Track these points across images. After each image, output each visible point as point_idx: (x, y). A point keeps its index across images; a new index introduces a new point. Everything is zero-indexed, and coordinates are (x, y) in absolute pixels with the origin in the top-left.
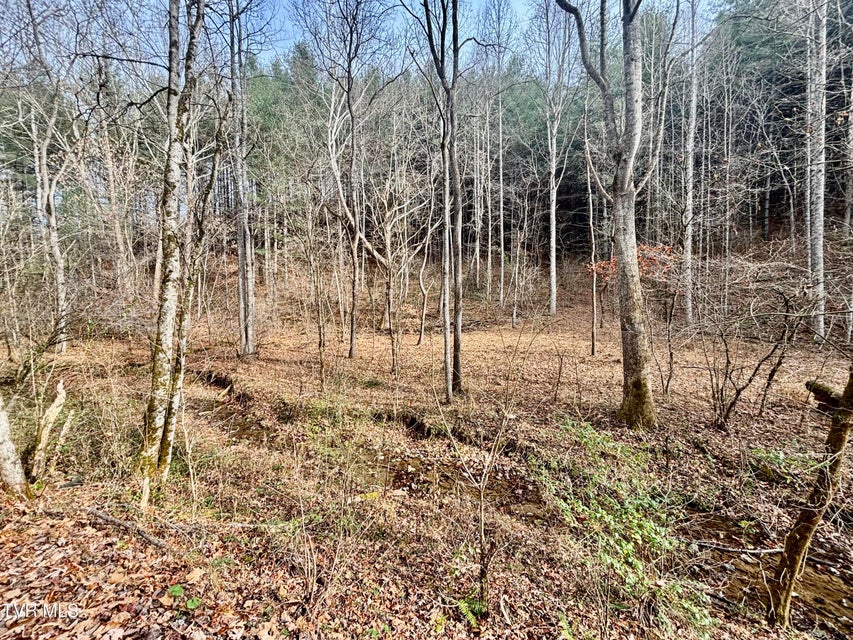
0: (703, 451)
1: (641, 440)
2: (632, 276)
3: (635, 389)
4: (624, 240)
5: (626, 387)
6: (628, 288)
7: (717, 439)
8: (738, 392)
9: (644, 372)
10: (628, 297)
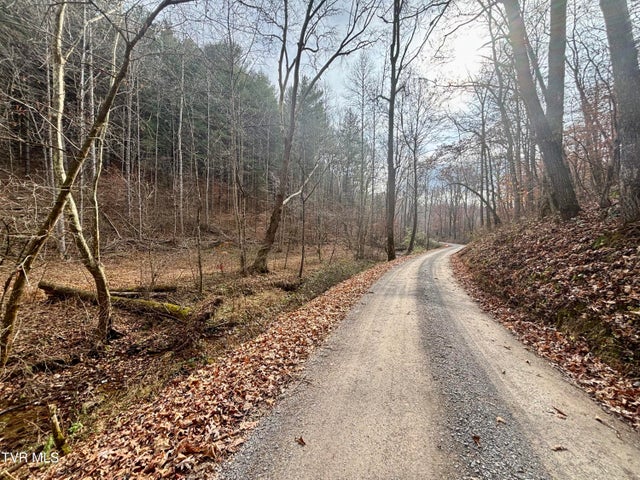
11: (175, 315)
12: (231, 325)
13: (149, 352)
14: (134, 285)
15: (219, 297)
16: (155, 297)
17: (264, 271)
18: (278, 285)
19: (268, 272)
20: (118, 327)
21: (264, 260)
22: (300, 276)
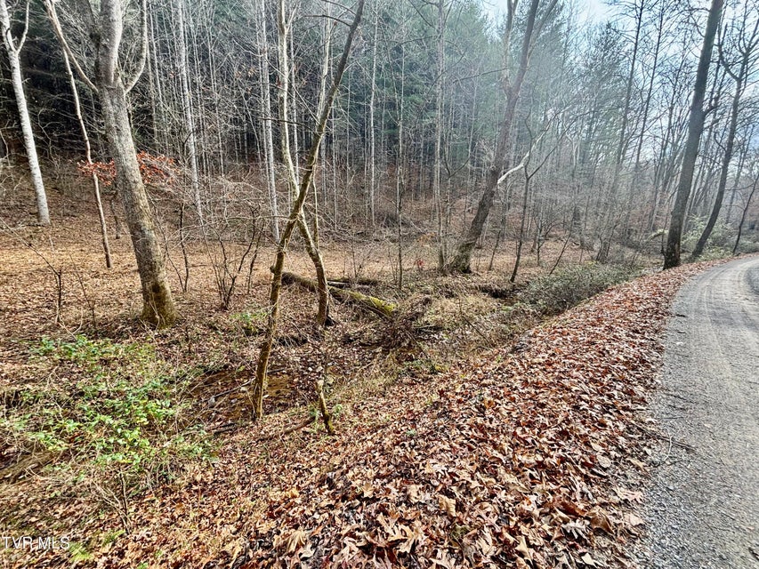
0: (215, 329)
1: (166, 336)
2: (135, 182)
3: (155, 293)
4: (120, 141)
5: (144, 292)
6: (132, 194)
7: (223, 317)
8: (234, 280)
9: (160, 275)
10: (133, 204)
11: (382, 310)
12: (437, 329)
13: (361, 344)
14: (338, 277)
15: (427, 296)
16: (359, 289)
17: (466, 271)
18: (484, 290)
19: (470, 272)
20: (333, 315)
21: (467, 258)
22: (512, 280)
